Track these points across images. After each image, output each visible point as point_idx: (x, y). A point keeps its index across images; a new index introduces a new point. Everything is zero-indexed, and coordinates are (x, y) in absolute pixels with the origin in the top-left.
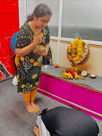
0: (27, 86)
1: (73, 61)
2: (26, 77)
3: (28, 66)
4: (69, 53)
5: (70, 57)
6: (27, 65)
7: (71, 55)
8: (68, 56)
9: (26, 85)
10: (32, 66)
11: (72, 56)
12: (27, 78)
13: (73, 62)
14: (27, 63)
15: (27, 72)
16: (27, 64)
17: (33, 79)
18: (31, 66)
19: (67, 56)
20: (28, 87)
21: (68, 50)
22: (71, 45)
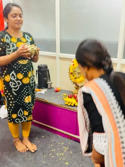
0: (20, 114)
1: (76, 83)
4: (72, 74)
6: (14, 85)
7: (73, 76)
8: (70, 76)
10: (21, 84)
11: (75, 76)
12: (17, 102)
14: (14, 82)
15: (15, 94)
16: (14, 84)
21: (70, 69)
22: (72, 63)
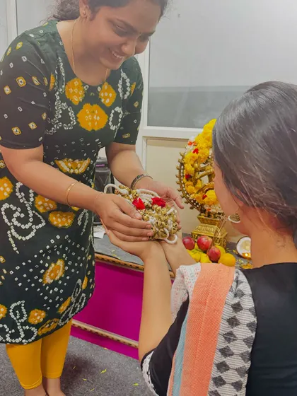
1: (202, 205)
2: (8, 271)
3: (27, 226)
4: (188, 177)
5: (190, 188)
6: (19, 219)
7: (195, 184)
8: (181, 187)
9: (13, 306)
10: (44, 224)
11: (199, 185)
12: (14, 276)
13: (206, 207)
14: (24, 210)
15: (15, 249)
16: (22, 215)
17: (47, 285)
18: (40, 226)
19: (179, 187)
20: (21, 317)
21: (182, 164)
22: (192, 148)
